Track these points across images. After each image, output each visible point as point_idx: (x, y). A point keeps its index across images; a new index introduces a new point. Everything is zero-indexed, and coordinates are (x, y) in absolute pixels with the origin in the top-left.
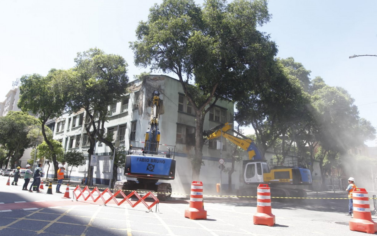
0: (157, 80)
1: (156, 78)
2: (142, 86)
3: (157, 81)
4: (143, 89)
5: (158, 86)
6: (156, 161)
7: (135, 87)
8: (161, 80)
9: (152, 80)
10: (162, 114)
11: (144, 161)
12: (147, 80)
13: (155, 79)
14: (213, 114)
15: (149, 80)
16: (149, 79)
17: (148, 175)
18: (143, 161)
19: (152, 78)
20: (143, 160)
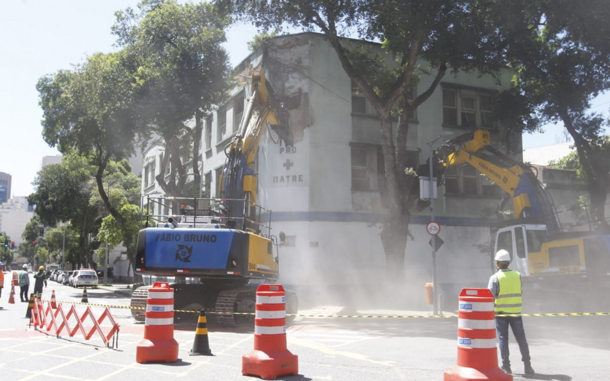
0: (292, 47)
1: (289, 43)
2: (262, 66)
3: (292, 50)
4: (265, 72)
5: (296, 61)
6: (196, 239)
7: (252, 69)
8: (300, 45)
9: (280, 47)
10: (309, 126)
11: (170, 240)
12: (269, 50)
13: (288, 46)
14: (456, 110)
15: (275, 51)
16: (275, 47)
17: (178, 271)
18: (167, 240)
19: (280, 43)
20: (167, 237)
